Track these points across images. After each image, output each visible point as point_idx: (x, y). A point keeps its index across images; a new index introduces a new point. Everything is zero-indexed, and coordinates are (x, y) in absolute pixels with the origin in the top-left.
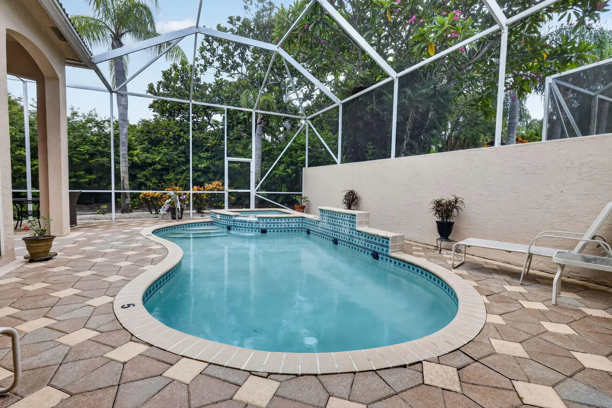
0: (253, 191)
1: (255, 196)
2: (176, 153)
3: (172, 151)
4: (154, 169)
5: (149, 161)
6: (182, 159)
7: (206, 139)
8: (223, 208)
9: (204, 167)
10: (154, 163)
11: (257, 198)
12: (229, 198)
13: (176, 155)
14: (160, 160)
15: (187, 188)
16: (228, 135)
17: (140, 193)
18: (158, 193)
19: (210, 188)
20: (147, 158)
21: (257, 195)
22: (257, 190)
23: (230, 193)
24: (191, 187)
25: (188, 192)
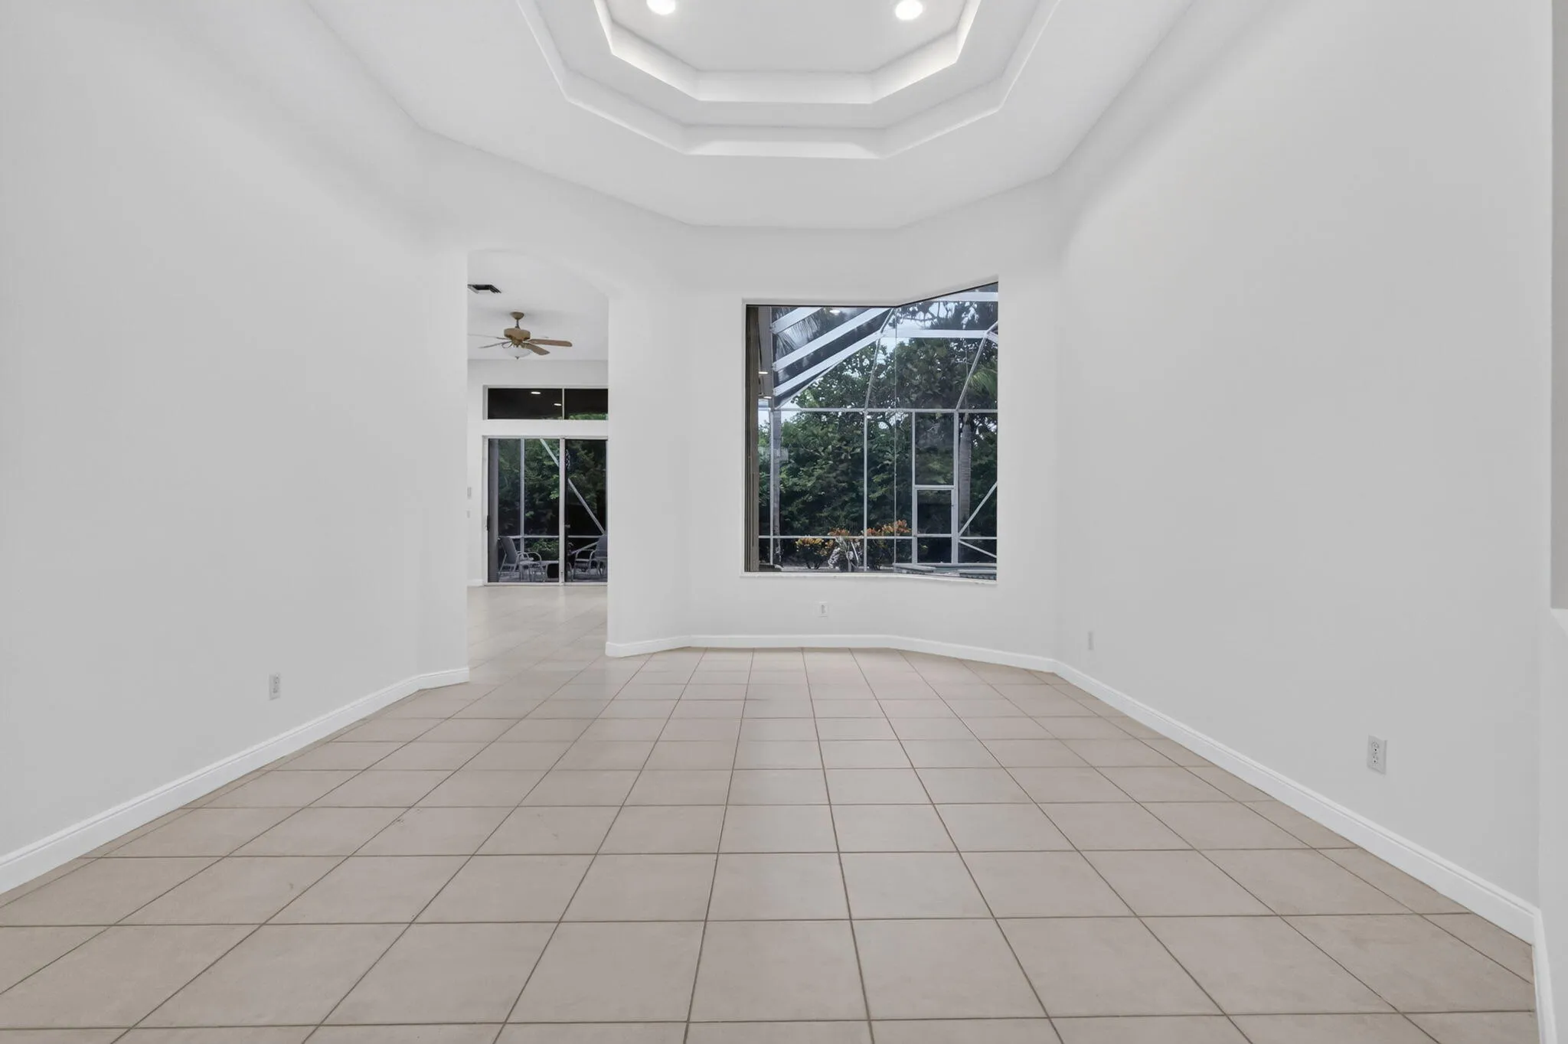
0: (956, 536)
1: (959, 544)
2: (834, 474)
3: (829, 473)
4: (804, 502)
5: (797, 489)
6: (843, 484)
7: (880, 451)
8: (910, 561)
9: (878, 498)
10: (803, 493)
11: (962, 548)
12: (919, 548)
13: (835, 478)
14: (814, 486)
15: (858, 530)
16: (916, 443)
17: (797, 540)
18: (819, 539)
19: (891, 532)
20: (795, 484)
21: (960, 542)
22: (964, 534)
23: (919, 539)
24: (866, 531)
25: (861, 537)
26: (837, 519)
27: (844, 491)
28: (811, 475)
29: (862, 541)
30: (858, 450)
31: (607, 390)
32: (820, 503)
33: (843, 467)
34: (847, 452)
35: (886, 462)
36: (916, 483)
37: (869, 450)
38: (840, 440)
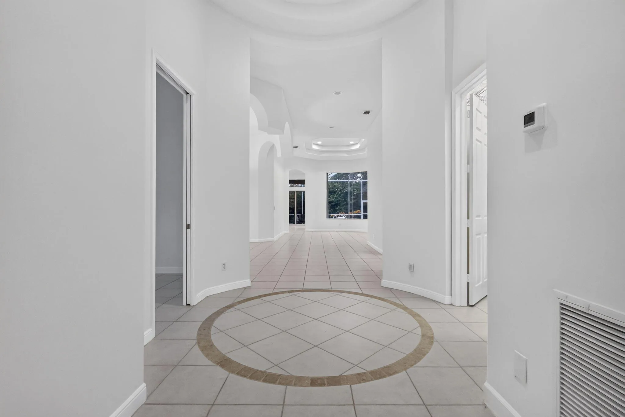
3: (339, 196)
6: (343, 199)
7: (353, 190)
9: (352, 203)
13: (340, 198)
20: (331, 199)
24: (349, 212)
25: (348, 214)
26: (341, 209)
27: (343, 202)
28: (333, 197)
29: (348, 215)
30: (347, 190)
31: (305, 180)
32: (337, 205)
33: (342, 195)
34: (344, 190)
35: (355, 193)
36: (363, 200)
37: (350, 190)
38: (342, 187)
